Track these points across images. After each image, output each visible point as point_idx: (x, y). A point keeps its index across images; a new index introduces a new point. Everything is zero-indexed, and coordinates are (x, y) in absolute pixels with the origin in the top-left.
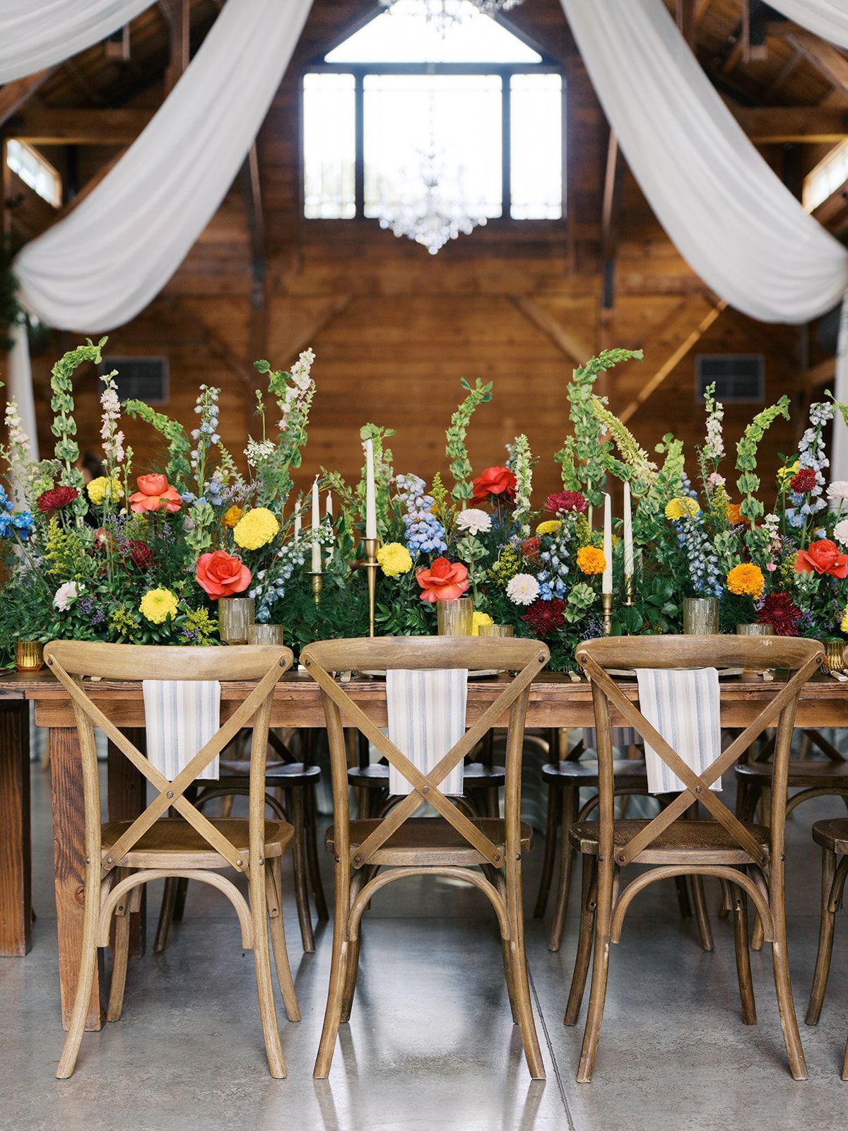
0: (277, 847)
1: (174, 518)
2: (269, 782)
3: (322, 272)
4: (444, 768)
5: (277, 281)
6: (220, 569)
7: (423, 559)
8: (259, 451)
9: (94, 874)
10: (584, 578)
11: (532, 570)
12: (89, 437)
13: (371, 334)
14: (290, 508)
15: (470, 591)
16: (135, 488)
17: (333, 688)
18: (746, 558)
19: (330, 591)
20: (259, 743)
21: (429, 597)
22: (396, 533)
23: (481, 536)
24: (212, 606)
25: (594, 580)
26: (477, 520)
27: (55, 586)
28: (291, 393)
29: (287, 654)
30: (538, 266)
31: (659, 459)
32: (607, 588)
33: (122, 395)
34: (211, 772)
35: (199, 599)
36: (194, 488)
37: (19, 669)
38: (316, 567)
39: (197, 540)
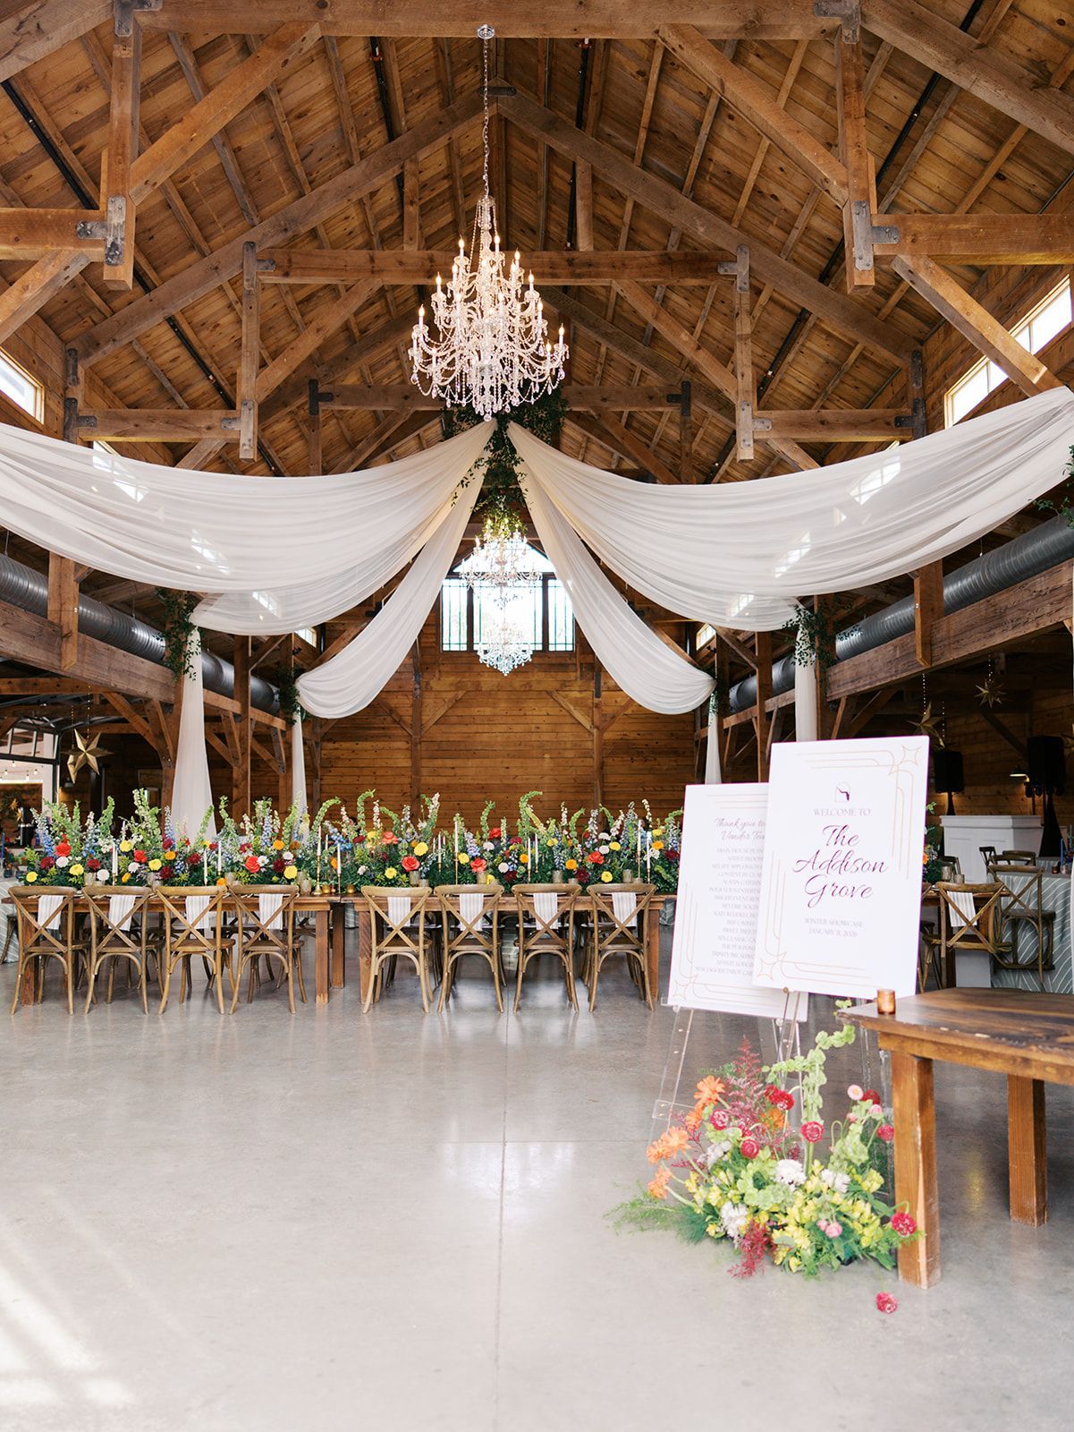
0: (427, 946)
1: (396, 846)
2: (425, 930)
3: (451, 679)
4: (475, 921)
5: (428, 683)
6: (410, 862)
7: (473, 858)
8: (422, 825)
9: (374, 954)
10: (523, 864)
11: (507, 861)
12: (369, 818)
13: (475, 711)
14: (431, 842)
15: (487, 868)
16: (384, 837)
17: (443, 899)
18: (573, 858)
19: (444, 868)
20: (422, 916)
21: (474, 870)
22: (464, 850)
23: (491, 851)
24: (407, 874)
25: (525, 865)
26: (489, 846)
27: (358, 867)
28: (432, 806)
29: (430, 889)
30: (561, 676)
31: (546, 826)
32: (529, 867)
33: (380, 805)
34: (408, 924)
35: (403, 871)
36: (402, 836)
37: (347, 893)
38: (440, 861)
39: (403, 853)
